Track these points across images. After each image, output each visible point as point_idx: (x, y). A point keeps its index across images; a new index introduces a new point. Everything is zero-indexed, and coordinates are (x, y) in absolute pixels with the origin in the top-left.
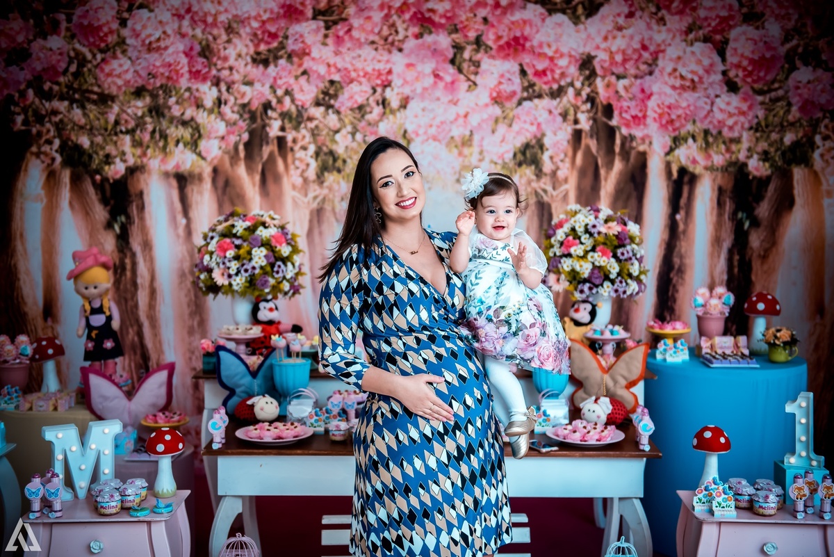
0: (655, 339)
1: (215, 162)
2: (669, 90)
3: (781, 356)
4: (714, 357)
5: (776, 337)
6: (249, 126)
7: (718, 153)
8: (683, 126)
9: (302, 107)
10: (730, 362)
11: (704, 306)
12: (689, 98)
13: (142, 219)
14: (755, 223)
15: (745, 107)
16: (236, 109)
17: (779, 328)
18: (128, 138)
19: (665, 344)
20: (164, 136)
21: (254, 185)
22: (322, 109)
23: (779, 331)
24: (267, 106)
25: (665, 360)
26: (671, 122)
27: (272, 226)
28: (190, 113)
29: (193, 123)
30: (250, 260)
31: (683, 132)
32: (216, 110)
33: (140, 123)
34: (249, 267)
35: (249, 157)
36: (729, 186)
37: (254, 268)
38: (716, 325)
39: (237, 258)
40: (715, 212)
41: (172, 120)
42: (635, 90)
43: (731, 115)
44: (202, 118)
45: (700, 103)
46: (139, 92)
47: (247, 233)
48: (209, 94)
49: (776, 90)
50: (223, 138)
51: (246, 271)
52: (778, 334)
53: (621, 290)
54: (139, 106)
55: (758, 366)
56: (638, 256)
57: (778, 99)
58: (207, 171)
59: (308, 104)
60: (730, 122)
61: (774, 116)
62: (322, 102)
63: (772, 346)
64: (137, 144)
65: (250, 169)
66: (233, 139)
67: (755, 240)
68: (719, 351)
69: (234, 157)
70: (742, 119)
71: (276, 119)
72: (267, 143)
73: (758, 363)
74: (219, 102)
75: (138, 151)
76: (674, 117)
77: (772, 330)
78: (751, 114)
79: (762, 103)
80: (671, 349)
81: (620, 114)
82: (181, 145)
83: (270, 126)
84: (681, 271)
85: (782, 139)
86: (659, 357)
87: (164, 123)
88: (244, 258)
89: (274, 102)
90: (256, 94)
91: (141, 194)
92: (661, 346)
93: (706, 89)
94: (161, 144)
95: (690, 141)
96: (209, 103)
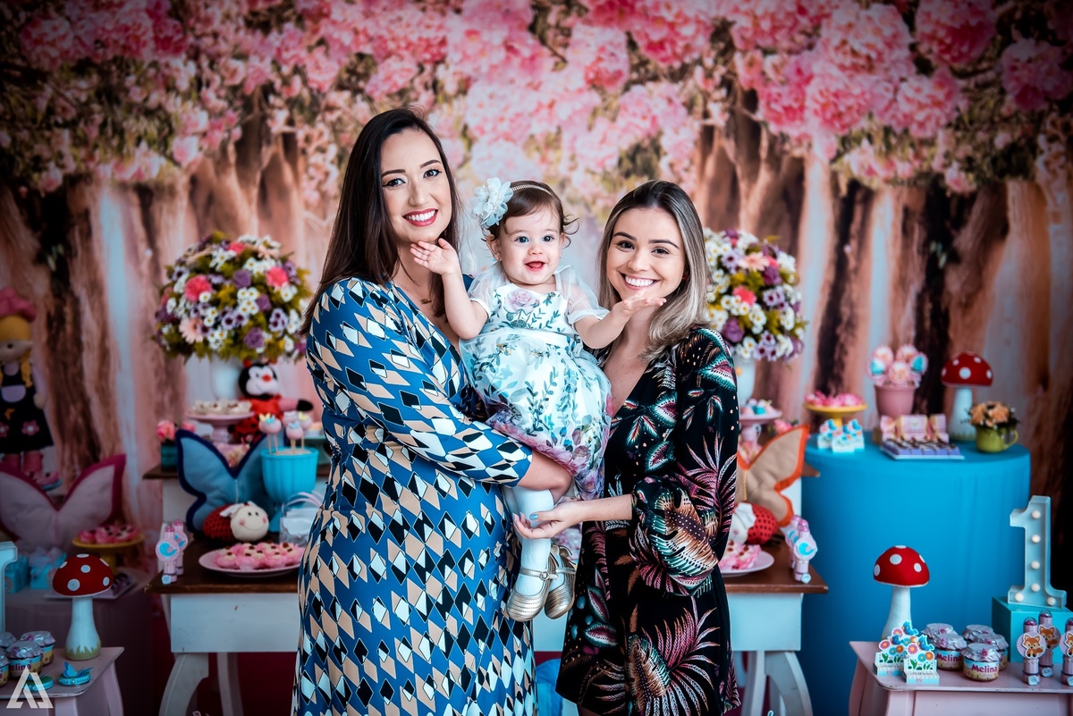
0: (816, 420)
1: (194, 169)
2: (835, 72)
3: (995, 442)
4: (900, 445)
5: (987, 416)
6: (242, 117)
7: (903, 159)
8: (855, 121)
9: (319, 91)
10: (923, 453)
11: (885, 372)
12: (863, 82)
13: (88, 250)
14: (954, 258)
15: (940, 95)
16: (223, 93)
17: (990, 403)
18: (66, 134)
19: (831, 427)
20: (119, 132)
21: (250, 202)
22: (347, 94)
23: (991, 407)
24: (268, 89)
25: (830, 449)
26: (839, 116)
27: (267, 257)
28: (156, 98)
29: (161, 113)
30: (235, 306)
31: (855, 130)
32: (194, 94)
33: (84, 113)
34: (233, 316)
35: (243, 163)
36: (918, 205)
37: (240, 318)
38: (903, 400)
39: (215, 303)
40: (899, 242)
41: (130, 108)
42: (789, 70)
43: (921, 106)
44: (174, 105)
45: (880, 90)
46: (82, 68)
47: (230, 267)
48: (184, 71)
49: (984, 71)
50: (204, 135)
51: (229, 322)
52: (991, 413)
53: (768, 350)
54: (83, 88)
55: (962, 457)
56: (793, 302)
57: (986, 85)
58: (182, 181)
59: (326, 88)
60: (920, 116)
61: (982, 108)
62: (346, 84)
63: (981, 428)
64: (79, 141)
65: (244, 179)
66: (219, 136)
67: (955, 282)
68: (907, 437)
69: (221, 162)
70: (937, 112)
71: (280, 108)
72: (269, 142)
73: (962, 454)
74: (199, 83)
75: (82, 153)
76: (842, 108)
77: (982, 407)
78: (949, 106)
79: (965, 90)
80: (838, 433)
81: (768, 104)
82: (144, 145)
83: (272, 118)
84: (851, 325)
85: (991, 141)
86: (822, 445)
87: (120, 113)
88: (225, 304)
89: (278, 83)
90: (253, 70)
91: (86, 215)
92: (825, 430)
93: (887, 70)
94: (115, 142)
95: (865, 142)
96: (183, 84)
